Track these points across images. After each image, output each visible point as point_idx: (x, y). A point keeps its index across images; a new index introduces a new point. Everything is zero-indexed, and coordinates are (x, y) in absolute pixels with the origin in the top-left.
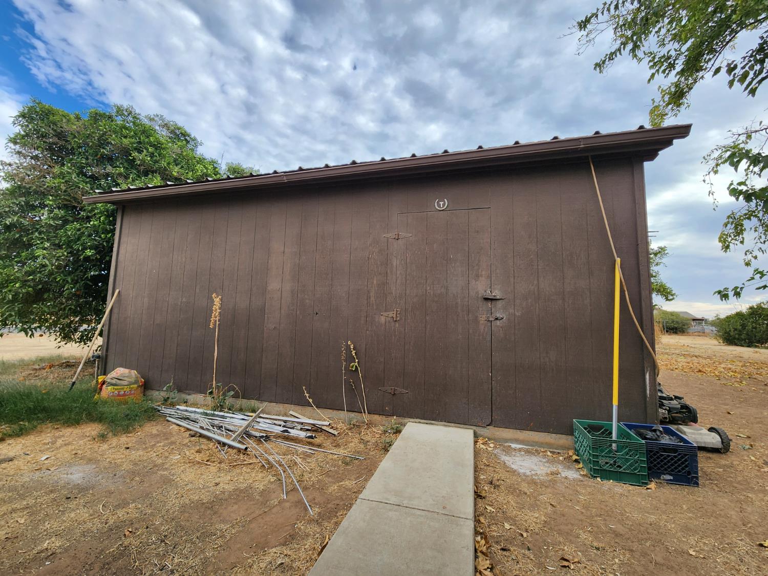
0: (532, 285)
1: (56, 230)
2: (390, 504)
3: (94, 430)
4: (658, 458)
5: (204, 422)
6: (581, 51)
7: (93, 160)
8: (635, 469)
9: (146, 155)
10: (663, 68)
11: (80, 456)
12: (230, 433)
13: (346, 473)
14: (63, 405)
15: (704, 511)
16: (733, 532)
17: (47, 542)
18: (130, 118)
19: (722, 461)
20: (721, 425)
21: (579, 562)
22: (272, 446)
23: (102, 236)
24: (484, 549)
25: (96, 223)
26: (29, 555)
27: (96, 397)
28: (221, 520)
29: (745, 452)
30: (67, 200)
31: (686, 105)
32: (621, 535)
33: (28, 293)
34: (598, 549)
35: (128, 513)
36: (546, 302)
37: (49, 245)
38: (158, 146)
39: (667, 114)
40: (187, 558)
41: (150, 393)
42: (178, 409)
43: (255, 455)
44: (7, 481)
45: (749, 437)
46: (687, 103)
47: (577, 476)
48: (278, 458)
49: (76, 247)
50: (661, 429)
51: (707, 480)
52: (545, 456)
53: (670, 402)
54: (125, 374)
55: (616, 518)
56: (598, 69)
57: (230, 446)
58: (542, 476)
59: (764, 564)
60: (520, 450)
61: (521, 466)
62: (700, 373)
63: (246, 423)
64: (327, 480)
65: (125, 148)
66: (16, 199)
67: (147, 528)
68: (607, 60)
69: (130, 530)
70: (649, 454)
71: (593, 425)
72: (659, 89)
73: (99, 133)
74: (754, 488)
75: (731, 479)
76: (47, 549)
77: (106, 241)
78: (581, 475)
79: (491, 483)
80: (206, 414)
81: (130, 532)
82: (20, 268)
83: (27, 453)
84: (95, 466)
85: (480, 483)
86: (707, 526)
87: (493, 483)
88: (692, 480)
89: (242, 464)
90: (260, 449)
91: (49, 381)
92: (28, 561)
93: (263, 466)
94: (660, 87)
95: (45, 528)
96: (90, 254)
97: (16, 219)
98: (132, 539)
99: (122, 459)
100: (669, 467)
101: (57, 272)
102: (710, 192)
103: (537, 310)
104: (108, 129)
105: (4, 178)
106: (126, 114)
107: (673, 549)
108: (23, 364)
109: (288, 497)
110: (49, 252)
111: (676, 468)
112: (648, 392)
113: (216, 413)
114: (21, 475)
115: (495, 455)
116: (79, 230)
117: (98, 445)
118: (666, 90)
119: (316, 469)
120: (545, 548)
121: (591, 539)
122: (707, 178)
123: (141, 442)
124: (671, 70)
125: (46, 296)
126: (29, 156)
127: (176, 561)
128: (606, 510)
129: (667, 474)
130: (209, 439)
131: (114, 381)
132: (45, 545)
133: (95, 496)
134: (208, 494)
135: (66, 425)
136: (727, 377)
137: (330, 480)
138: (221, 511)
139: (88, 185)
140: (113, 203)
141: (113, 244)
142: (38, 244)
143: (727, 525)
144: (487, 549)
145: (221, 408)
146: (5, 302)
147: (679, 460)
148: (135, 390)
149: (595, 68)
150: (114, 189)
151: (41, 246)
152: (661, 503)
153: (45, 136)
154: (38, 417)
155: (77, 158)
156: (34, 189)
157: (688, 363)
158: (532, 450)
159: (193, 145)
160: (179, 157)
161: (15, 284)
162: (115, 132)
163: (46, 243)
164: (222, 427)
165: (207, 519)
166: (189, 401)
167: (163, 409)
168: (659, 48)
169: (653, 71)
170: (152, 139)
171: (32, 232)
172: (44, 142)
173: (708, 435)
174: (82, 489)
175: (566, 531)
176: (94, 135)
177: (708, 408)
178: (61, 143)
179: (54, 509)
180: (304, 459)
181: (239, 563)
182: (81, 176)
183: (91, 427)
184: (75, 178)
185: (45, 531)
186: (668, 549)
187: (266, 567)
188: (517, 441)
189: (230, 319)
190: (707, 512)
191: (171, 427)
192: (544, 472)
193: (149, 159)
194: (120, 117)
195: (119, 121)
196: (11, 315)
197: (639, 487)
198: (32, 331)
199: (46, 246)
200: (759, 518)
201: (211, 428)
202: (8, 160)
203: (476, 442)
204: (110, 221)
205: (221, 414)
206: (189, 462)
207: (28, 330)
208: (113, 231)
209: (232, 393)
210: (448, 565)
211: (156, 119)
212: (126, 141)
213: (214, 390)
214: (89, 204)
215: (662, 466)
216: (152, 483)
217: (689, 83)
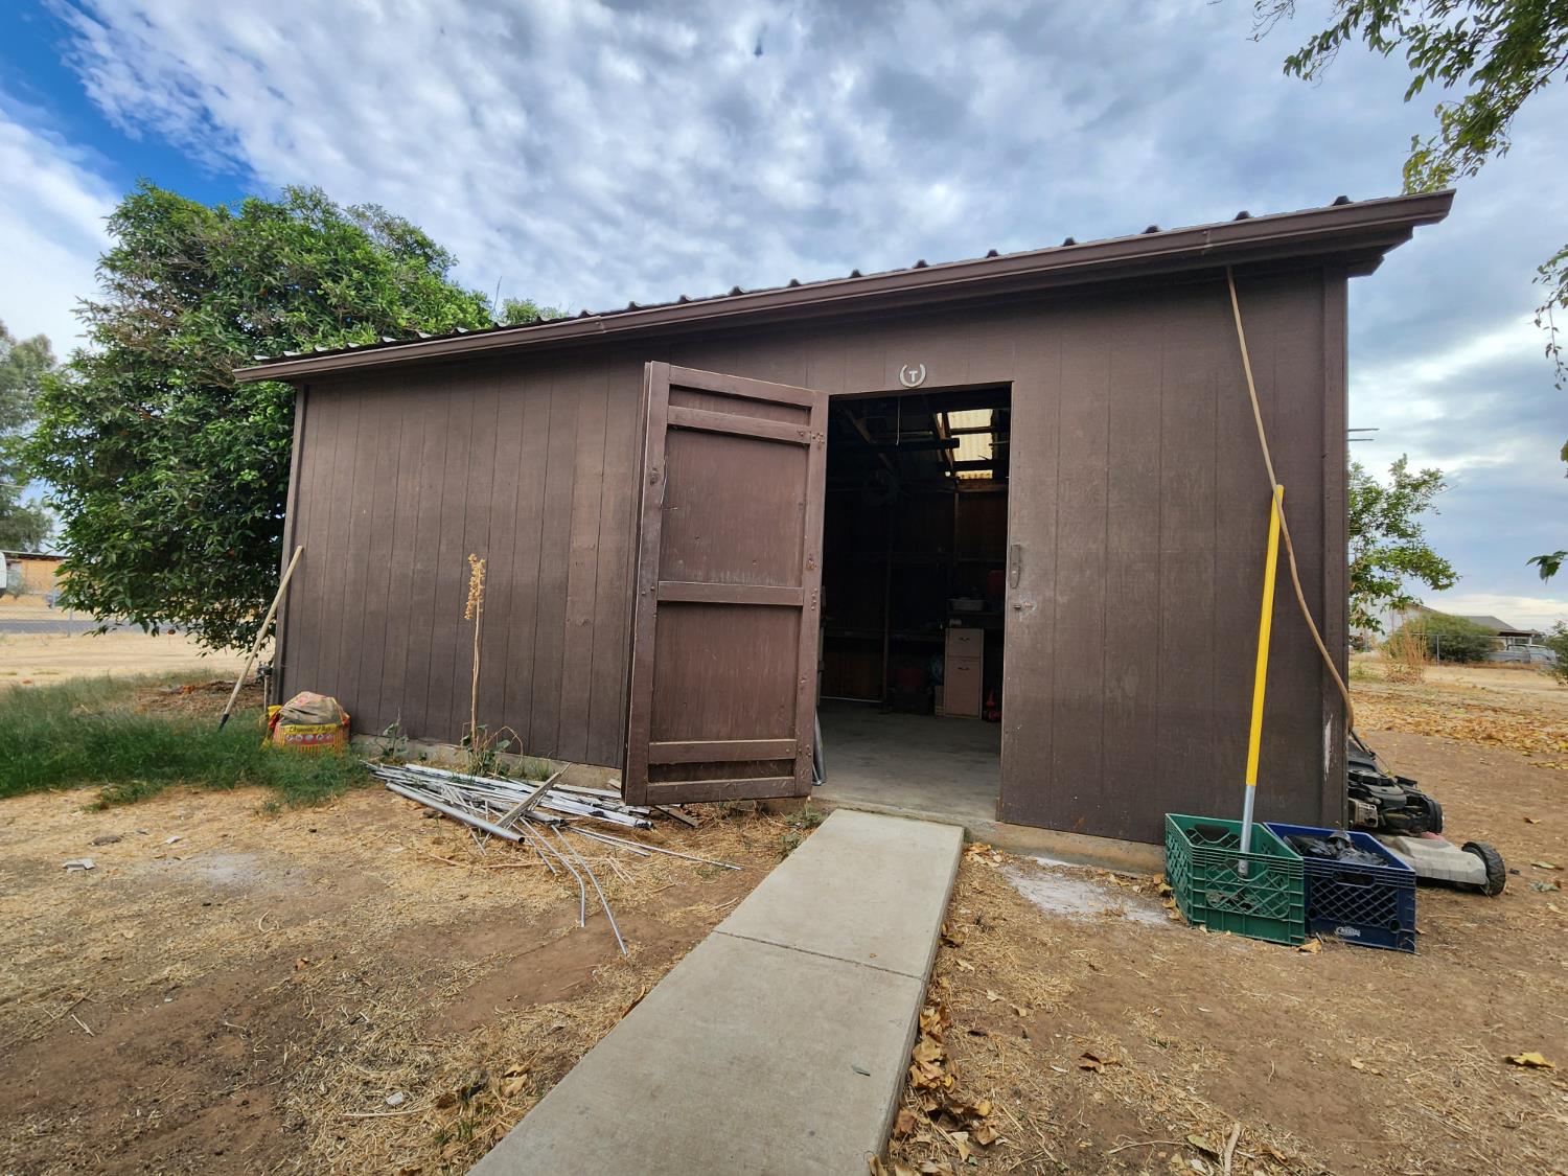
0: (1094, 542)
1: (190, 433)
2: (771, 944)
3: (259, 799)
4: (1331, 892)
5: (453, 793)
6: (1261, 31)
7: (251, 298)
8: (1279, 912)
9: (348, 287)
10: (1443, 64)
11: (232, 840)
12: (498, 814)
13: (703, 891)
14: (206, 754)
15: (1410, 997)
16: (1459, 1035)
17: (169, 968)
18: (318, 214)
19: (1482, 909)
20: (1504, 842)
21: (1117, 1063)
22: (572, 839)
23: (271, 444)
24: (936, 1029)
25: (258, 418)
26: (138, 986)
27: (264, 743)
28: (463, 955)
29: (1540, 897)
30: (207, 377)
31: (1499, 147)
32: (1219, 1025)
33: (144, 551)
34: (1163, 1045)
35: (304, 934)
36: (1121, 576)
37: (177, 461)
38: (369, 268)
39: (1453, 170)
40: (397, 1008)
41: (358, 739)
42: (408, 770)
43: (538, 853)
44: (108, 872)
45: (1561, 869)
46: (1503, 143)
47: (1159, 921)
48: (579, 859)
49: (223, 465)
50: (1348, 838)
51: (1438, 941)
52: (1101, 884)
53: (1384, 788)
54: (314, 703)
55: (1217, 996)
56: (1293, 71)
57: (494, 836)
58: (1087, 917)
59: (1505, 1094)
60: (1054, 870)
61: (1049, 897)
62: (1488, 742)
63: (526, 797)
64: (664, 900)
65: (309, 273)
66: (119, 376)
67: (335, 958)
68: (1316, 49)
69: (306, 959)
70: (1314, 884)
71: (1206, 827)
72: (1436, 114)
73: (260, 245)
74: (1534, 962)
75: (1491, 944)
76: (167, 979)
77: (279, 455)
78: (1168, 919)
79: (978, 922)
80: (458, 780)
81: (306, 963)
82: (129, 505)
83: (143, 830)
84: (254, 858)
85: (956, 921)
86: (1406, 1022)
87: (982, 921)
88: (1400, 940)
89: (511, 867)
90: (549, 843)
91: (185, 713)
92: (137, 995)
93: (551, 871)
94: (1440, 107)
95: (167, 948)
96: (250, 477)
97: (118, 412)
98: (307, 974)
99: (302, 847)
100: (1353, 912)
101: (193, 513)
102: (1549, 347)
103: (1103, 593)
104: (277, 237)
105: (96, 337)
106: (310, 205)
107: (1320, 1055)
108: (142, 684)
109: (588, 926)
110: (178, 475)
111: (1368, 914)
112: (1327, 763)
113: (477, 779)
114: (133, 865)
115: (1001, 875)
116: (229, 433)
117: (264, 823)
118: (1454, 114)
119: (648, 881)
120: (1058, 1036)
121: (1154, 1027)
122: (1544, 316)
123: (339, 822)
124: (1463, 67)
125: (175, 557)
126: (139, 292)
127: (378, 1011)
128: (1202, 981)
129: (1348, 924)
130: (459, 822)
131: (295, 716)
132: (166, 972)
133: (251, 904)
134: (445, 912)
135: (211, 788)
136: (1548, 751)
137: (671, 901)
138: (466, 939)
139: (244, 347)
140: (288, 380)
141: (289, 460)
142: (159, 459)
143: (1450, 1022)
144: (943, 1031)
145: (485, 770)
146: (106, 567)
147: (1375, 898)
148: (333, 734)
149: (1287, 70)
150: (288, 354)
151: (164, 463)
152: (1322, 977)
153: (166, 252)
154: (164, 773)
155: (223, 295)
156: (150, 357)
157: (1470, 721)
158: (1081, 869)
159: (439, 266)
160: (412, 289)
161: (122, 534)
162: (290, 242)
163: (172, 458)
164: (483, 803)
165: (439, 951)
166: (429, 756)
167: (382, 769)
168: (1432, 16)
169: (1421, 71)
170: (358, 254)
171: (149, 437)
172: (163, 265)
173: (1460, 857)
174: (231, 893)
175: (1109, 1012)
176: (251, 249)
177: (1484, 809)
178: (195, 265)
179: (183, 921)
180: (629, 864)
181: (483, 1021)
182: (230, 330)
183: (254, 794)
184: (220, 333)
185: (166, 951)
186: (1310, 1054)
187: (532, 1032)
188: (1049, 852)
189: (503, 604)
190: (1414, 997)
191: (393, 800)
192: (1092, 911)
193: (353, 293)
194: (298, 211)
195: (298, 218)
196: (116, 593)
197: (1283, 947)
198: (155, 623)
199: (172, 463)
200: (1525, 1015)
201: (464, 804)
202: (101, 302)
203: (965, 851)
204: (284, 415)
205: (486, 780)
206: (418, 859)
207: (148, 620)
208: (289, 434)
209: (507, 743)
210: (856, 1047)
211: (368, 214)
212: (310, 260)
213: (473, 736)
214: (247, 384)
215: (1338, 910)
216: (352, 889)
217: (1509, 96)
